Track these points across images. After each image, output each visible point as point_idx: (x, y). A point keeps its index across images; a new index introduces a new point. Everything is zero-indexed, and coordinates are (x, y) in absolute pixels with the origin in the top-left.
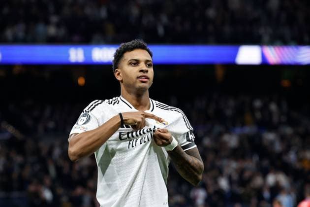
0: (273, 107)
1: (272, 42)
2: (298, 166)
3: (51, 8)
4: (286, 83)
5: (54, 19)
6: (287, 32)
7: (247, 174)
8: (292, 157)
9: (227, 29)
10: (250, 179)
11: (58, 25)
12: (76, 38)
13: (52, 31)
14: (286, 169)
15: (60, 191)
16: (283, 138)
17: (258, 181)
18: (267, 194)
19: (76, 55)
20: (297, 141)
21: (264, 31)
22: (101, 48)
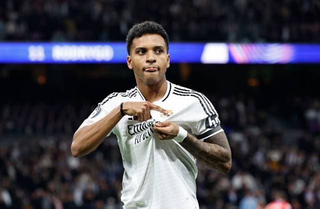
0: (241, 107)
1: (239, 40)
2: (265, 167)
3: (10, 5)
4: (253, 82)
5: (13, 16)
6: (254, 29)
7: (213, 176)
8: (259, 158)
9: (193, 27)
10: (216, 182)
11: (18, 22)
12: (36, 35)
13: (11, 28)
14: (253, 171)
15: (20, 193)
16: (250, 139)
17: (224, 183)
18: (233, 197)
19: (36, 53)
20: (264, 142)
21: (231, 29)
22: (62, 46)
